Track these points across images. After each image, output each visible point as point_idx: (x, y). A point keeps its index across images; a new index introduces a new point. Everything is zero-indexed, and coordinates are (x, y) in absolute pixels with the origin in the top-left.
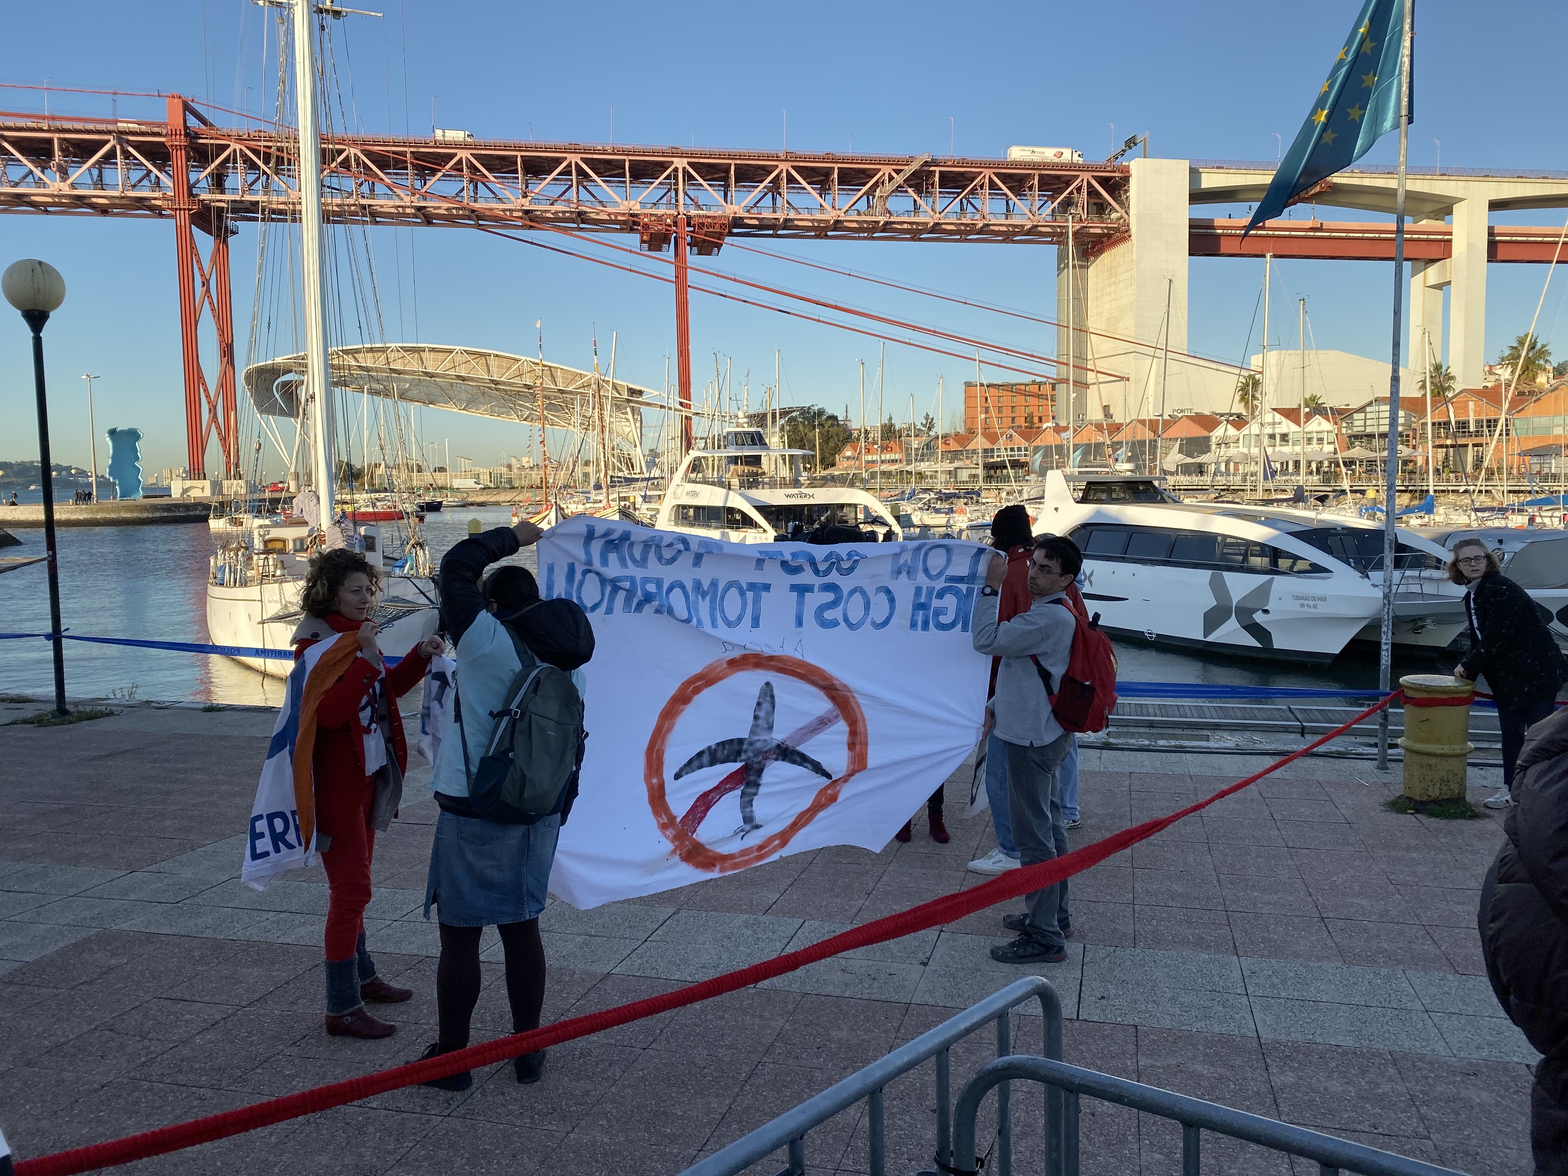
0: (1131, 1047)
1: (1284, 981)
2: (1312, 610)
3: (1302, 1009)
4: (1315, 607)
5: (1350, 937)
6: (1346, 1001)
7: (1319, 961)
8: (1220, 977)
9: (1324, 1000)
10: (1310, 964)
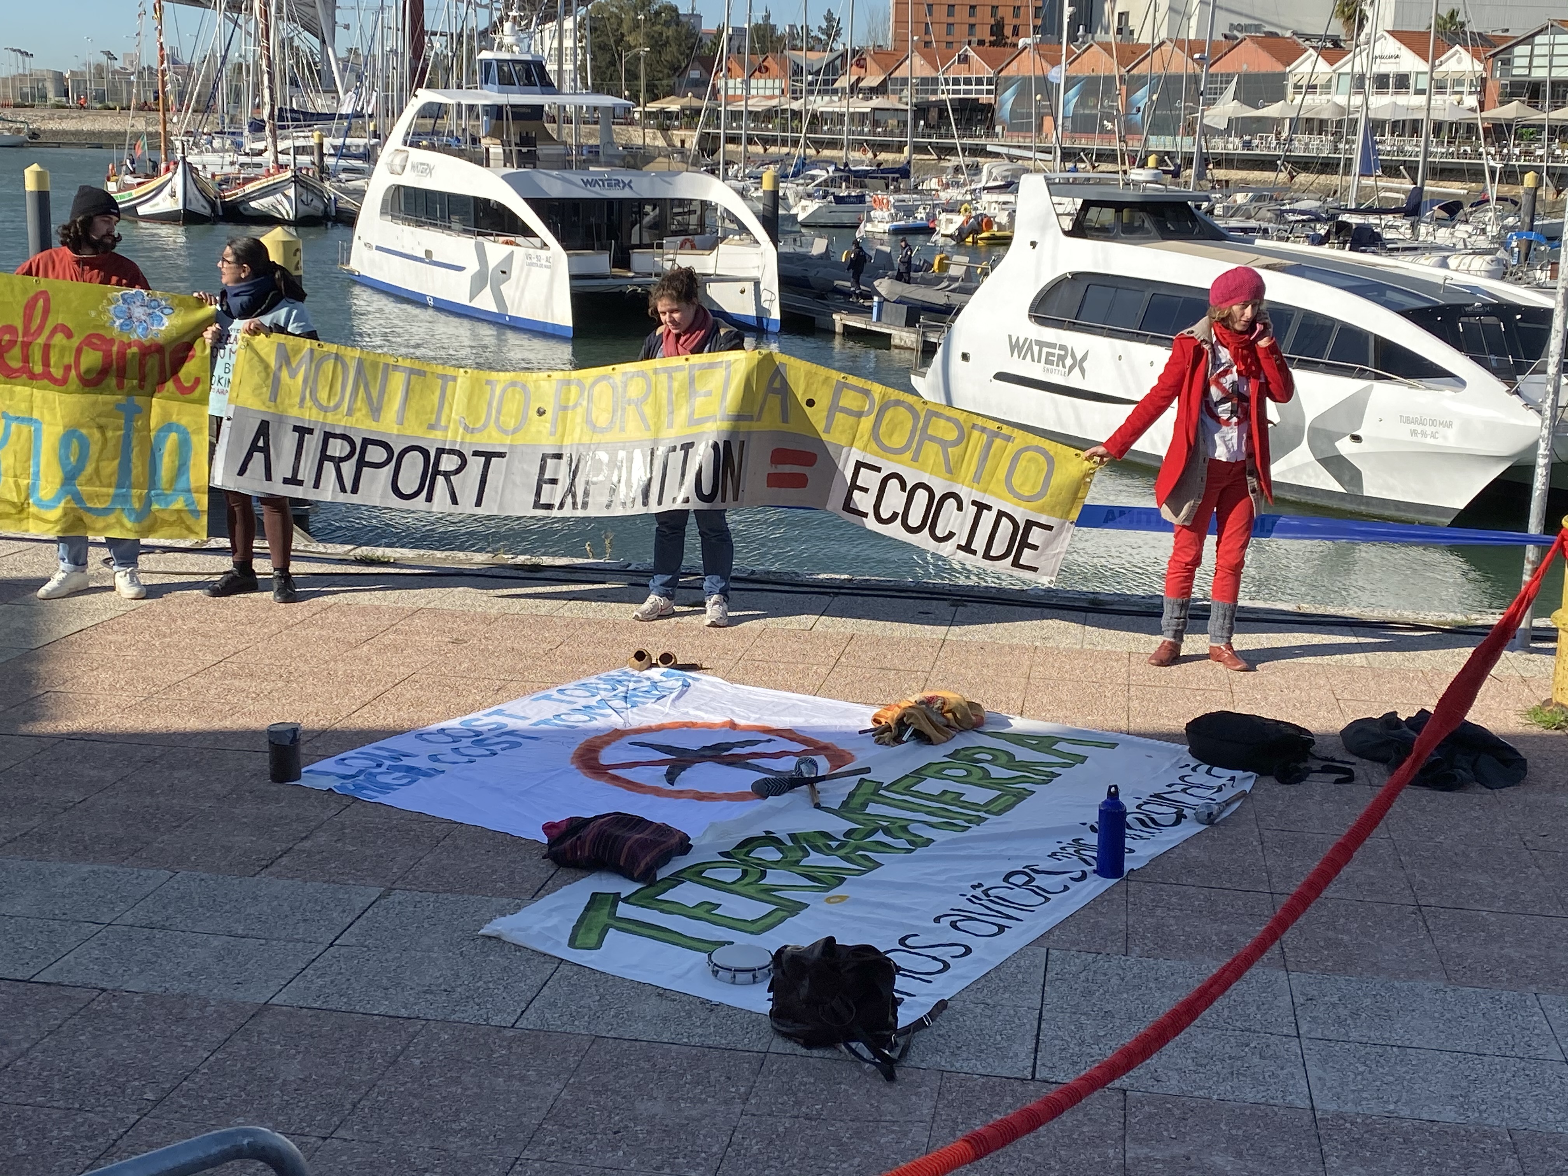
0: (1114, 1127)
1: (1355, 1015)
2: (1430, 441)
3: (1382, 1060)
4: (1433, 436)
5: (1459, 938)
6: (1448, 1046)
7: (1411, 978)
8: (1258, 1008)
9: (1414, 1045)
10: (1397, 984)
